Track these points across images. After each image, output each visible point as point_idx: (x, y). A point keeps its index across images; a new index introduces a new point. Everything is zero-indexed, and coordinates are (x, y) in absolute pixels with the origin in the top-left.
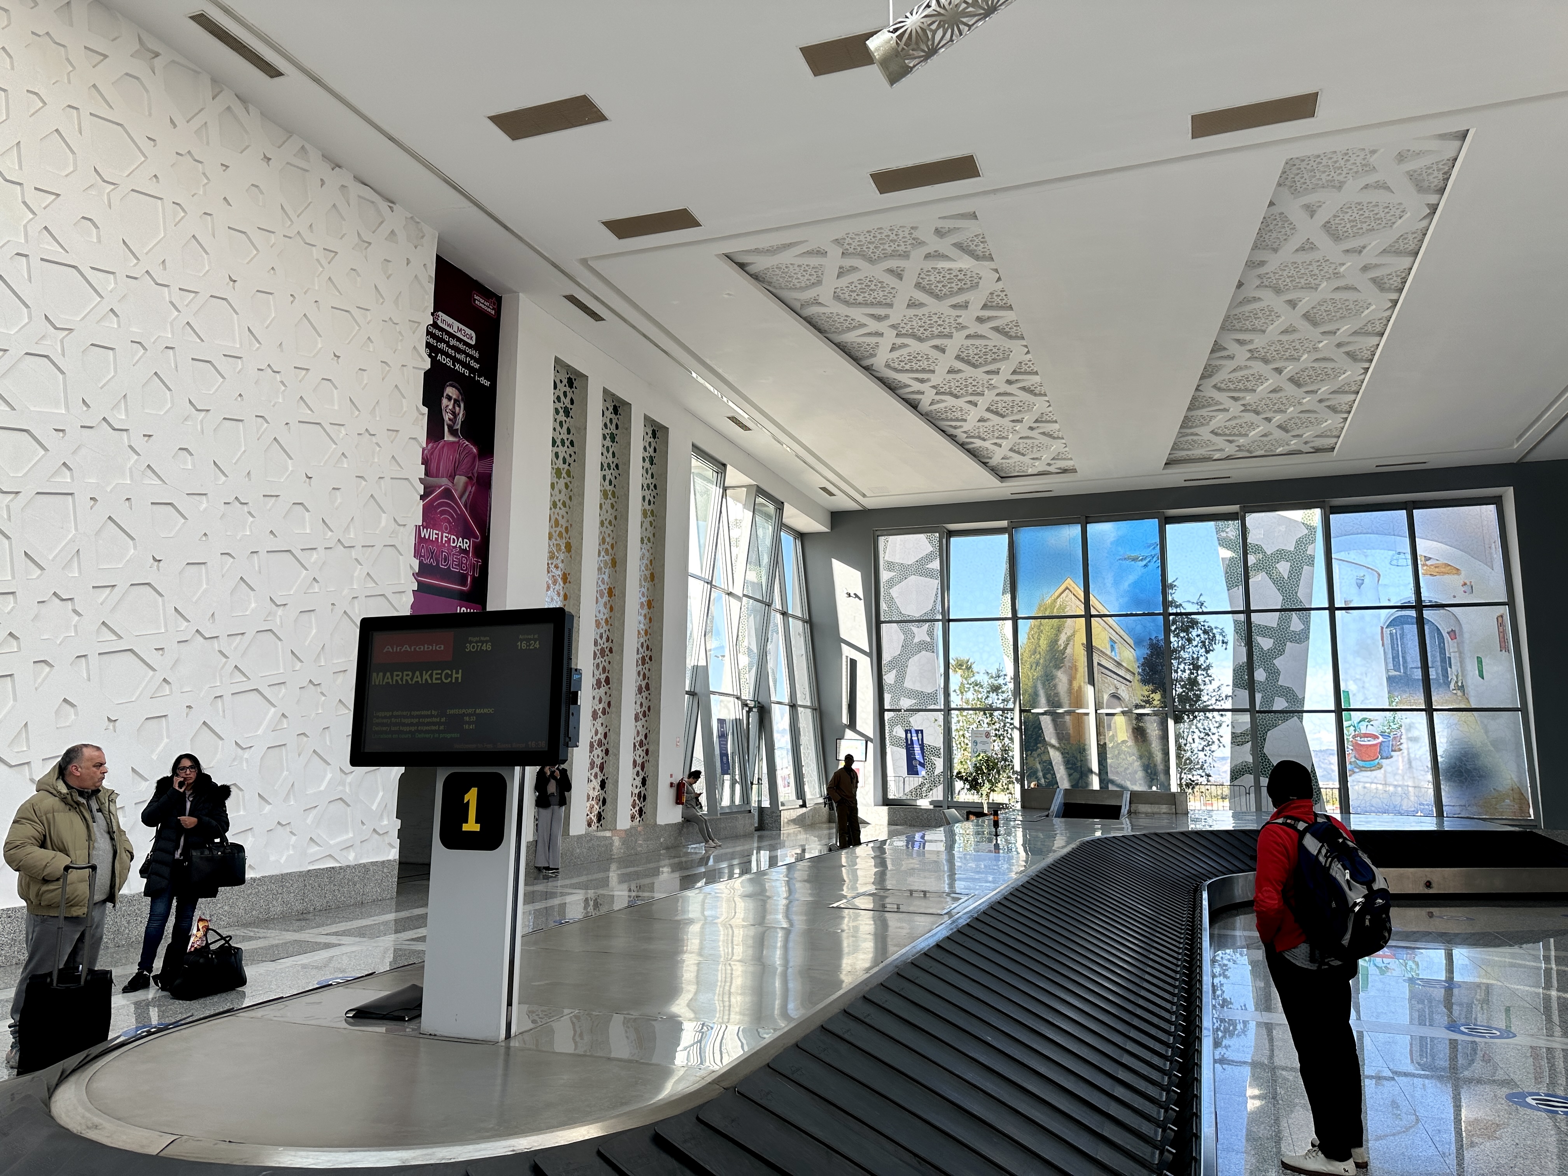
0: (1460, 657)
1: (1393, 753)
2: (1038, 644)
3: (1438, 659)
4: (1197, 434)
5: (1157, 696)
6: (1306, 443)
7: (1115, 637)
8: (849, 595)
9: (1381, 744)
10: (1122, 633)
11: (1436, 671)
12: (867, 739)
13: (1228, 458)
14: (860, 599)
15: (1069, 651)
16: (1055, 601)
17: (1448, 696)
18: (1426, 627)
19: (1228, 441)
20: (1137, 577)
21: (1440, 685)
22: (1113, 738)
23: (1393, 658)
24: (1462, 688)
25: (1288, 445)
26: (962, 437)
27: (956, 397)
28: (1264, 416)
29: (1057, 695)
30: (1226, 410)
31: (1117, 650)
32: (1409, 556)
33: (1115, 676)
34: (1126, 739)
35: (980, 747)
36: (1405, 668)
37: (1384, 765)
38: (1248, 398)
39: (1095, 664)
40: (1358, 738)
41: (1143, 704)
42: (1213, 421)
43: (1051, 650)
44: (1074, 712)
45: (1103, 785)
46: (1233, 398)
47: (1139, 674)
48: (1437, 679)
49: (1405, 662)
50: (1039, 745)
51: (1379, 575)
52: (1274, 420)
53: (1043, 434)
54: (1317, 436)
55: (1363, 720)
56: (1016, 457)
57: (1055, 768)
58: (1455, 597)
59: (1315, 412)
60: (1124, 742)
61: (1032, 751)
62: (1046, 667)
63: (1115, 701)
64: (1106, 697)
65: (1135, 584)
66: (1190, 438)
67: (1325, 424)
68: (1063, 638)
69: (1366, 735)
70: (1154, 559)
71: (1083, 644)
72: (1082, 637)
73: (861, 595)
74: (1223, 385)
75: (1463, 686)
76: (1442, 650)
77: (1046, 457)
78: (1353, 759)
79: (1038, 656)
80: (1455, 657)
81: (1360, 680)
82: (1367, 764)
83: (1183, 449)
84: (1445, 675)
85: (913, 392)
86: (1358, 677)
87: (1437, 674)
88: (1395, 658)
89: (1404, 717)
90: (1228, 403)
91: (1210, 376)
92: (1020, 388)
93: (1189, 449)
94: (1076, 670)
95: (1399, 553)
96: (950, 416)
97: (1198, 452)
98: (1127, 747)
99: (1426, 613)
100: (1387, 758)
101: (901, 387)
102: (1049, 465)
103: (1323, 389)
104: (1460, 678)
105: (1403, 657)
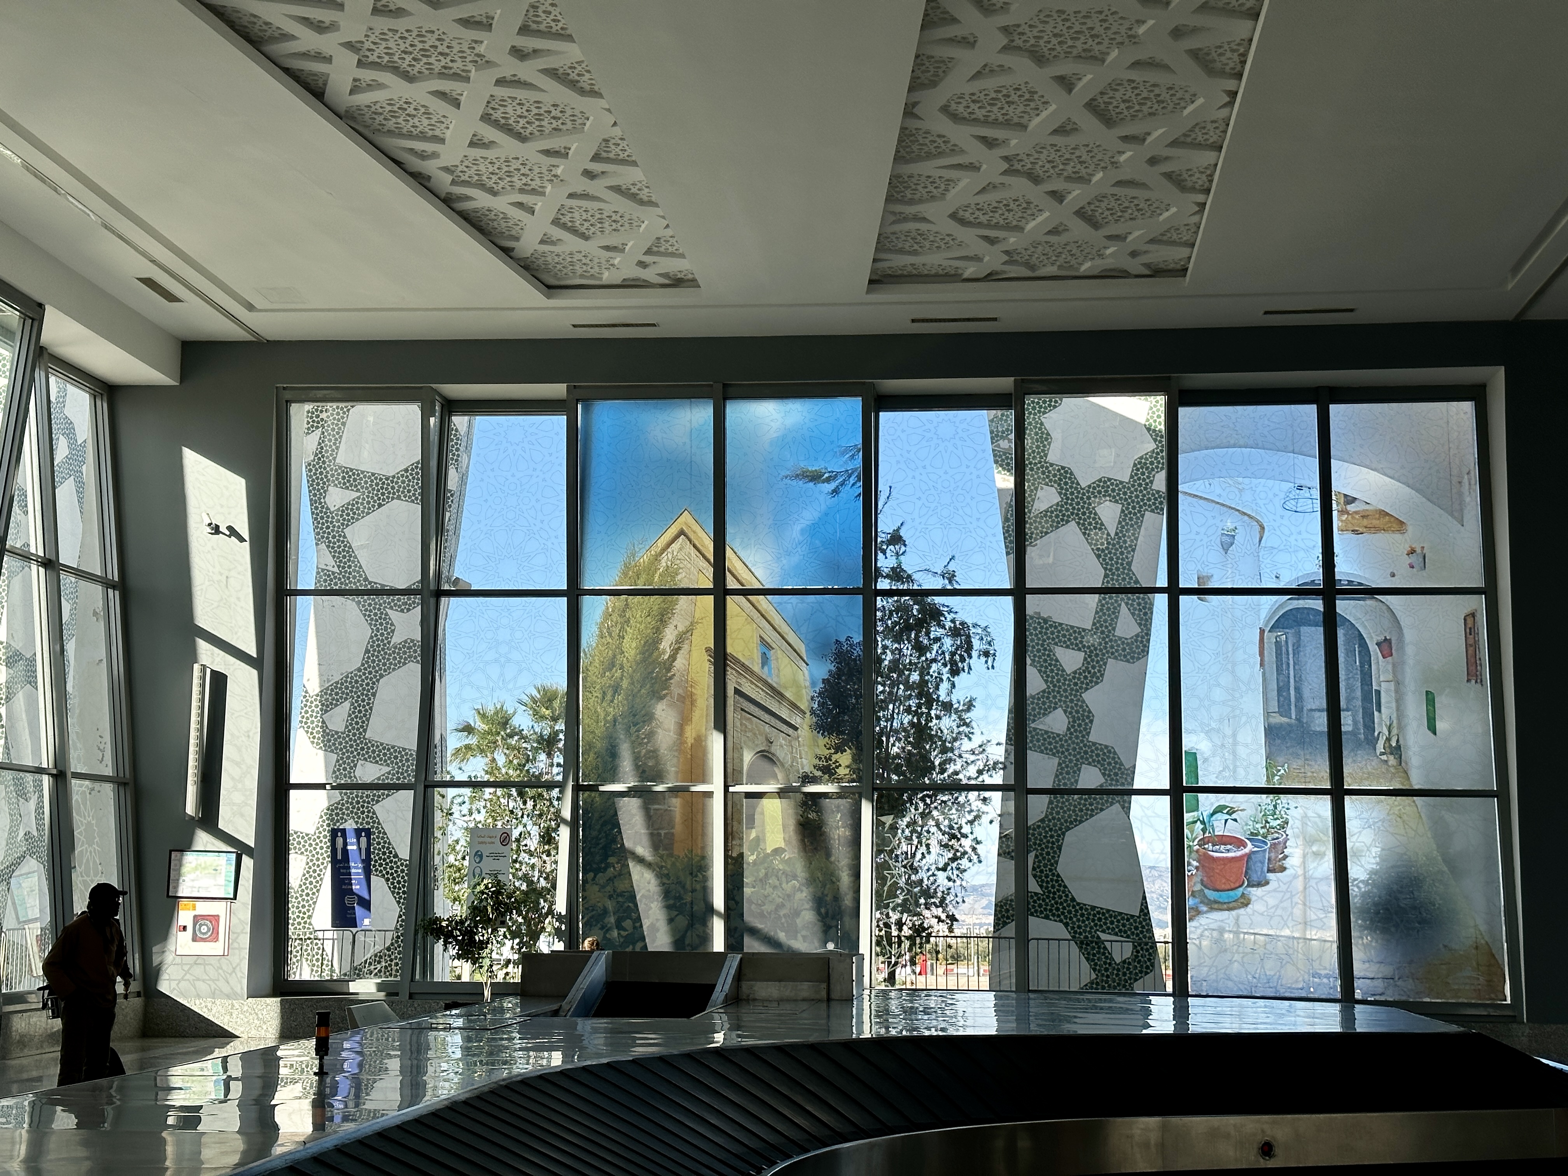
0: (1397, 691)
1: (1270, 876)
2: (619, 647)
3: (1358, 693)
4: (924, 220)
5: (845, 759)
6: (1134, 254)
7: (771, 637)
8: (216, 530)
9: (1249, 856)
10: (785, 629)
11: (1353, 716)
12: (241, 849)
13: (990, 277)
14: (241, 539)
15: (680, 663)
16: (657, 557)
17: (1372, 765)
18: (1340, 633)
19: (986, 238)
20: (816, 515)
21: (1359, 745)
22: (758, 840)
23: (1279, 690)
24: (1397, 751)
25: (1101, 256)
26: (443, 181)
27: (409, 78)
28: (1050, 187)
29: (654, 754)
30: (973, 167)
31: (773, 664)
32: (1316, 493)
33: (767, 717)
34: (783, 845)
35: (488, 865)
36: (1299, 710)
37: (1253, 898)
38: (1013, 142)
39: (730, 692)
40: (1209, 846)
41: (818, 773)
42: (953, 192)
43: (644, 660)
44: (685, 789)
45: (732, 941)
46: (984, 140)
47: (813, 712)
48: (1354, 733)
49: (1299, 698)
50: (611, 860)
51: (1262, 528)
52: (1070, 197)
53: (617, 189)
54: (1152, 241)
55: (1219, 810)
56: (571, 243)
57: (641, 907)
58: (1393, 575)
59: (1143, 185)
60: (777, 851)
61: (597, 871)
62: (632, 696)
63: (766, 765)
64: (748, 757)
65: (813, 530)
66: (912, 226)
67: (1166, 214)
68: (669, 636)
69: (1224, 840)
70: (852, 480)
71: (708, 650)
72: (705, 636)
73: (244, 530)
74: (961, 109)
75: (1398, 747)
76: (1366, 678)
77: (634, 246)
78: (1198, 887)
79: (618, 674)
80: (1387, 691)
81: (1218, 731)
82: (1223, 896)
83: (901, 251)
84: (1369, 725)
85: (305, 55)
86: (1213, 725)
87: (1355, 722)
88: (1282, 690)
89: (1292, 805)
90: (975, 152)
91: (933, 84)
92: (545, 72)
93: (915, 253)
94: (693, 703)
95: (1300, 488)
96: (406, 128)
97: (933, 260)
98: (783, 861)
99: (1343, 606)
100: (1259, 885)
101: (273, 39)
102: (642, 264)
103: (1156, 134)
104: (1395, 731)
105: (1298, 689)
